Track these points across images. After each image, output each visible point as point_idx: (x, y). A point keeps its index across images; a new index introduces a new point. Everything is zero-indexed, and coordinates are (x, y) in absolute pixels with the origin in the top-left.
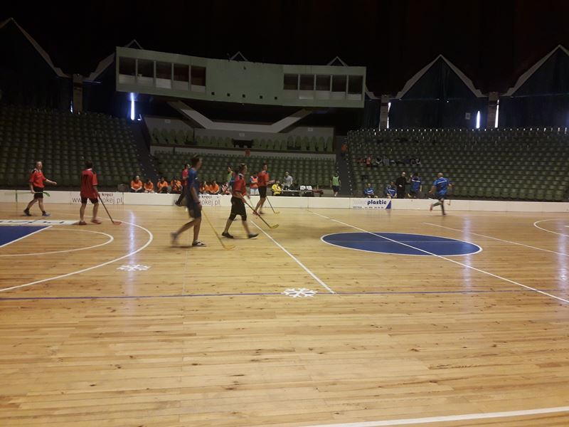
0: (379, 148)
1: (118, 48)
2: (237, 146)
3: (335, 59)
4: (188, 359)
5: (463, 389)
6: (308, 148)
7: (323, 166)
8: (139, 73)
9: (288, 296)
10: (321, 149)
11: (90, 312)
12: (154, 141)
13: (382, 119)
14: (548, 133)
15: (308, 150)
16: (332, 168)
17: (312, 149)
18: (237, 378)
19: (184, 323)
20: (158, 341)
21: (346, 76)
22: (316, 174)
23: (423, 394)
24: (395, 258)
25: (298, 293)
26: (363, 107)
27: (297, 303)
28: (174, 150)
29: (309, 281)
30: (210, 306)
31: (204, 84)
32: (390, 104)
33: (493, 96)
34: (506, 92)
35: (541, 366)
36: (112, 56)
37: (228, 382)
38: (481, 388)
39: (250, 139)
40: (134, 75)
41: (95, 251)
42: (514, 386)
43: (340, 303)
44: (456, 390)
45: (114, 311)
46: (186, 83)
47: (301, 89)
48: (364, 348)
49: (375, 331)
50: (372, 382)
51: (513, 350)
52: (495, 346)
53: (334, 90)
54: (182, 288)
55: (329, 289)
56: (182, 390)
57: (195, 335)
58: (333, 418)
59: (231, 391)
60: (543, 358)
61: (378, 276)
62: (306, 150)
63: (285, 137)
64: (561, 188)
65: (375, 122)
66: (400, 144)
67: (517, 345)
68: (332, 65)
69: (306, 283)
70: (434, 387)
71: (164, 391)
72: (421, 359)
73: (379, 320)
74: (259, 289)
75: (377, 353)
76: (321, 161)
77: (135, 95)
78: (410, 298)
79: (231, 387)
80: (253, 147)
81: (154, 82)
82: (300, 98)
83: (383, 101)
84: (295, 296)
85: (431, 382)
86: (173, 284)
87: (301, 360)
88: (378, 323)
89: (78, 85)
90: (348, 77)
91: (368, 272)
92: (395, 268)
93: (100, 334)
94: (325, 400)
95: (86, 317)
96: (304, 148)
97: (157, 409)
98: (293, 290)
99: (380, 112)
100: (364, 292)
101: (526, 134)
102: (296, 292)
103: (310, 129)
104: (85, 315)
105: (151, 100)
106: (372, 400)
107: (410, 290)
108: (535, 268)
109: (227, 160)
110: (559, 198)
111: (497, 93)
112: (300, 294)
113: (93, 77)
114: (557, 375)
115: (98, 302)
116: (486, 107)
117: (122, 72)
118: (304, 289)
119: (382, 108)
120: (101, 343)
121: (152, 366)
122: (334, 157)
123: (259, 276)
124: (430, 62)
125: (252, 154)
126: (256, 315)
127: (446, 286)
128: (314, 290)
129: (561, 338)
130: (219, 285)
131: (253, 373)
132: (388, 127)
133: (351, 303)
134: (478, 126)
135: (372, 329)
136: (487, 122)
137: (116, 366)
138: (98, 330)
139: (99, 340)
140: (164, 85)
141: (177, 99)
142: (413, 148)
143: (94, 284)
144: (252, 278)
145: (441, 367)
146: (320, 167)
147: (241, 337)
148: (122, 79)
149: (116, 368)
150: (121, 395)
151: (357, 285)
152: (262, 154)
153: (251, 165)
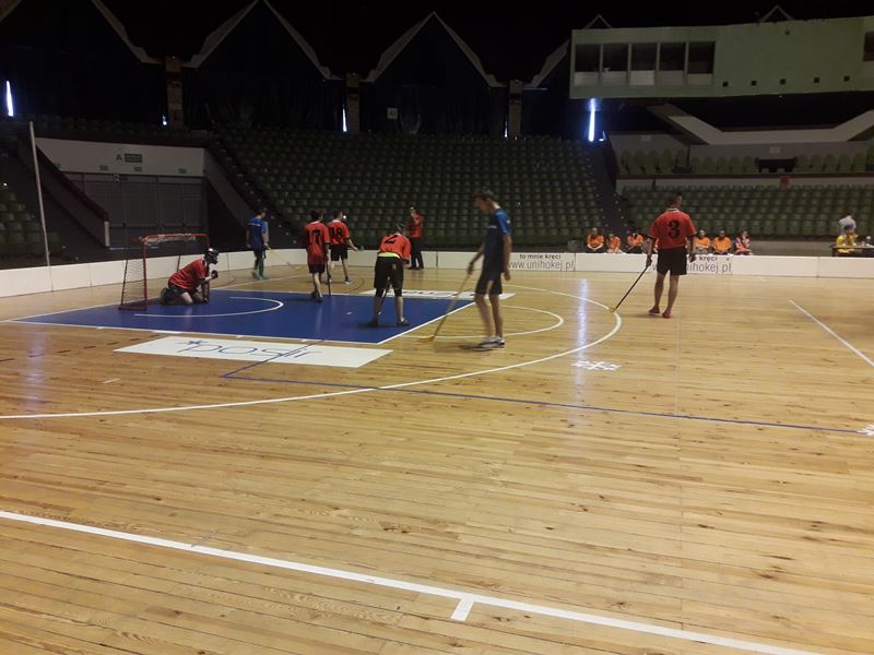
1: (574, 32)
2: (766, 170)
4: (690, 516)
8: (605, 66)
11: (538, 424)
12: (623, 171)
18: (778, 562)
19: (682, 459)
20: (642, 480)
28: (654, 184)
30: (723, 438)
36: (566, 44)
37: (764, 565)
39: (791, 157)
40: (598, 71)
41: (540, 337)
45: (572, 426)
46: (680, 73)
54: (674, 405)
56: (685, 563)
57: (700, 480)
59: (769, 581)
63: (862, 148)
71: (656, 557)
74: (812, 419)
77: (597, 102)
79: (767, 573)
80: (795, 171)
81: (628, 78)
86: (658, 396)
89: (516, 96)
93: (556, 457)
95: (534, 429)
97: (646, 583)
104: (532, 426)
105: (621, 108)
113: (537, 81)
115: (548, 410)
117: (578, 69)
120: (556, 470)
123: (811, 398)
125: (794, 182)
126: (808, 464)
130: (738, 405)
131: (809, 558)
137: (581, 506)
138: (552, 451)
139: (554, 465)
140: (643, 81)
141: (663, 101)
143: (541, 384)
144: (796, 400)
148: (578, 79)
149: (580, 509)
150: (592, 552)
152: (813, 182)
153: (790, 202)
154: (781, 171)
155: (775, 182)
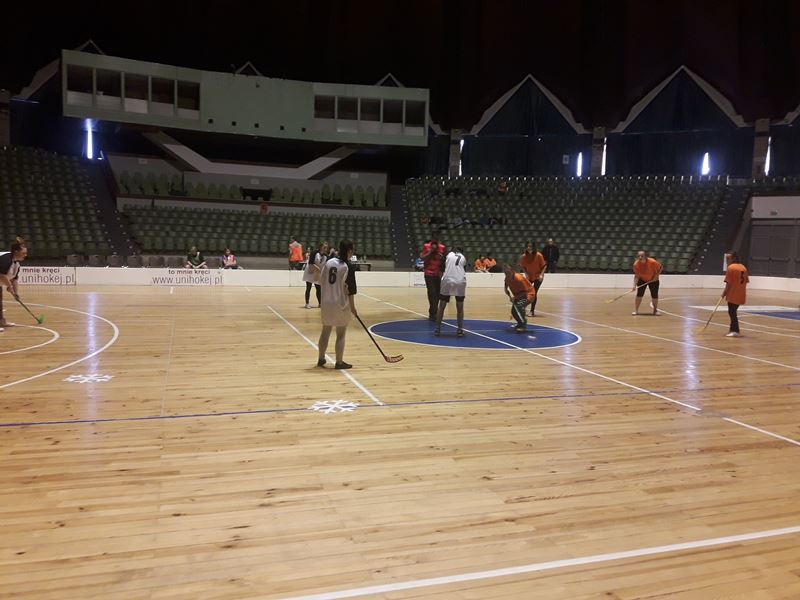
0: (449, 203)
1: (65, 52)
2: (249, 198)
3: (386, 77)
4: (166, 508)
5: (547, 529)
6: (351, 202)
7: (372, 227)
8: (98, 89)
9: (317, 411)
10: (370, 203)
11: (19, 446)
12: (123, 190)
13: (452, 163)
14: (669, 182)
15: (351, 205)
16: (386, 230)
17: (358, 202)
18: (237, 531)
19: (163, 456)
20: (123, 483)
21: (402, 101)
22: (364, 238)
23: (496, 537)
24: (466, 354)
25: (332, 407)
26: (426, 145)
27: (330, 421)
28: (153, 203)
29: (349, 389)
30: (201, 431)
31: (197, 107)
32: (462, 142)
33: (598, 132)
34: (614, 128)
35: (649, 492)
36: (57, 62)
37: (225, 537)
38: (571, 526)
39: (267, 189)
40: (91, 92)
41: (29, 355)
42: (613, 521)
43: (390, 419)
44: (539, 530)
45: (57, 442)
46: (171, 106)
47: (339, 118)
48: (419, 478)
49: (435, 455)
50: (429, 525)
51: (615, 473)
52: (592, 468)
53: (386, 120)
54: (160, 407)
55: (376, 400)
56: (156, 553)
57: (178, 473)
58: (372, 579)
59: (229, 550)
60: (652, 482)
61: (444, 379)
62: (348, 205)
63: (318, 185)
64: (686, 255)
65: (443, 167)
66: (476, 198)
67: (619, 467)
68: (382, 85)
69: (344, 393)
70: (512, 528)
71: (130, 555)
72: (495, 489)
73: (442, 438)
74: (276, 403)
75: (436, 485)
76: (370, 220)
77: (93, 122)
78: (484, 407)
79: (229, 544)
80: (272, 200)
81: (122, 103)
82: (339, 130)
83: (453, 138)
84: (327, 411)
85: (507, 520)
86: (147, 401)
87: (331, 501)
88: (441, 443)
89: (3, 105)
90: (404, 103)
91: (429, 373)
92: (466, 366)
93: (35, 477)
94: (362, 554)
95: (12, 453)
96: (346, 202)
97: (118, 582)
98: (325, 403)
99: (449, 153)
100: (423, 402)
101: (641, 184)
102: (329, 405)
103: (354, 175)
104: (10, 451)
105: (117, 130)
106: (426, 551)
107: (485, 396)
108: (649, 363)
109: (233, 218)
110: (684, 270)
111: (604, 129)
112: (335, 409)
113: (25, 94)
114: (669, 502)
115: (32, 430)
116: (589, 146)
117: (71, 88)
118: (341, 401)
119: (452, 147)
120: (35, 491)
121: (113, 520)
122: (387, 214)
123: (276, 386)
124: (515, 85)
125: (271, 209)
126: (268, 442)
127: (532, 389)
128: (355, 402)
129: (676, 455)
130: (217, 400)
131: (262, 523)
132: (460, 174)
133: (405, 418)
134: (579, 173)
135: (432, 451)
136: (591, 167)
137: (57, 523)
138: (31, 472)
139: (31, 487)
140: (137, 109)
141: (158, 129)
142: (494, 204)
143: (27, 404)
144: (265, 389)
145: (521, 500)
146: (368, 229)
147: (247, 473)
148: (71, 98)
149: (56, 525)
150: (65, 565)
151: (414, 393)
152: (285, 210)
153: (269, 225)
154: (260, 199)
155: (257, 209)
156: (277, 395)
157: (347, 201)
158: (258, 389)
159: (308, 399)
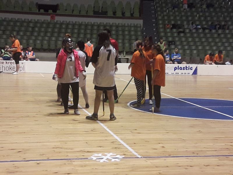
2: (42, 11)
6: (114, 13)
7: (130, 31)
9: (95, 161)
10: (128, 14)
15: (114, 16)
16: (139, 33)
17: (119, 14)
25: (105, 158)
27: (104, 167)
29: (116, 146)
39: (54, 3)
43: (147, 167)
55: (136, 154)
61: (184, 140)
62: (112, 15)
69: (113, 148)
74: (66, 154)
76: (128, 26)
78: (214, 161)
80: (58, 12)
84: (102, 161)
92: (200, 132)
96: (110, 13)
98: (100, 155)
100: (170, 156)
102: (103, 157)
107: (215, 153)
109: (31, 25)
112: (107, 159)
118: (111, 154)
122: (140, 22)
125: (58, 19)
128: (121, 155)
130: (25, 151)
133: (157, 167)
144: (58, 144)
146: (126, 33)
151: (163, 150)
152: (68, 19)
153: (56, 30)
154: (50, 11)
155: (48, 18)
156: (67, 148)
157: (112, 13)
158: (53, 144)
159: (88, 152)
